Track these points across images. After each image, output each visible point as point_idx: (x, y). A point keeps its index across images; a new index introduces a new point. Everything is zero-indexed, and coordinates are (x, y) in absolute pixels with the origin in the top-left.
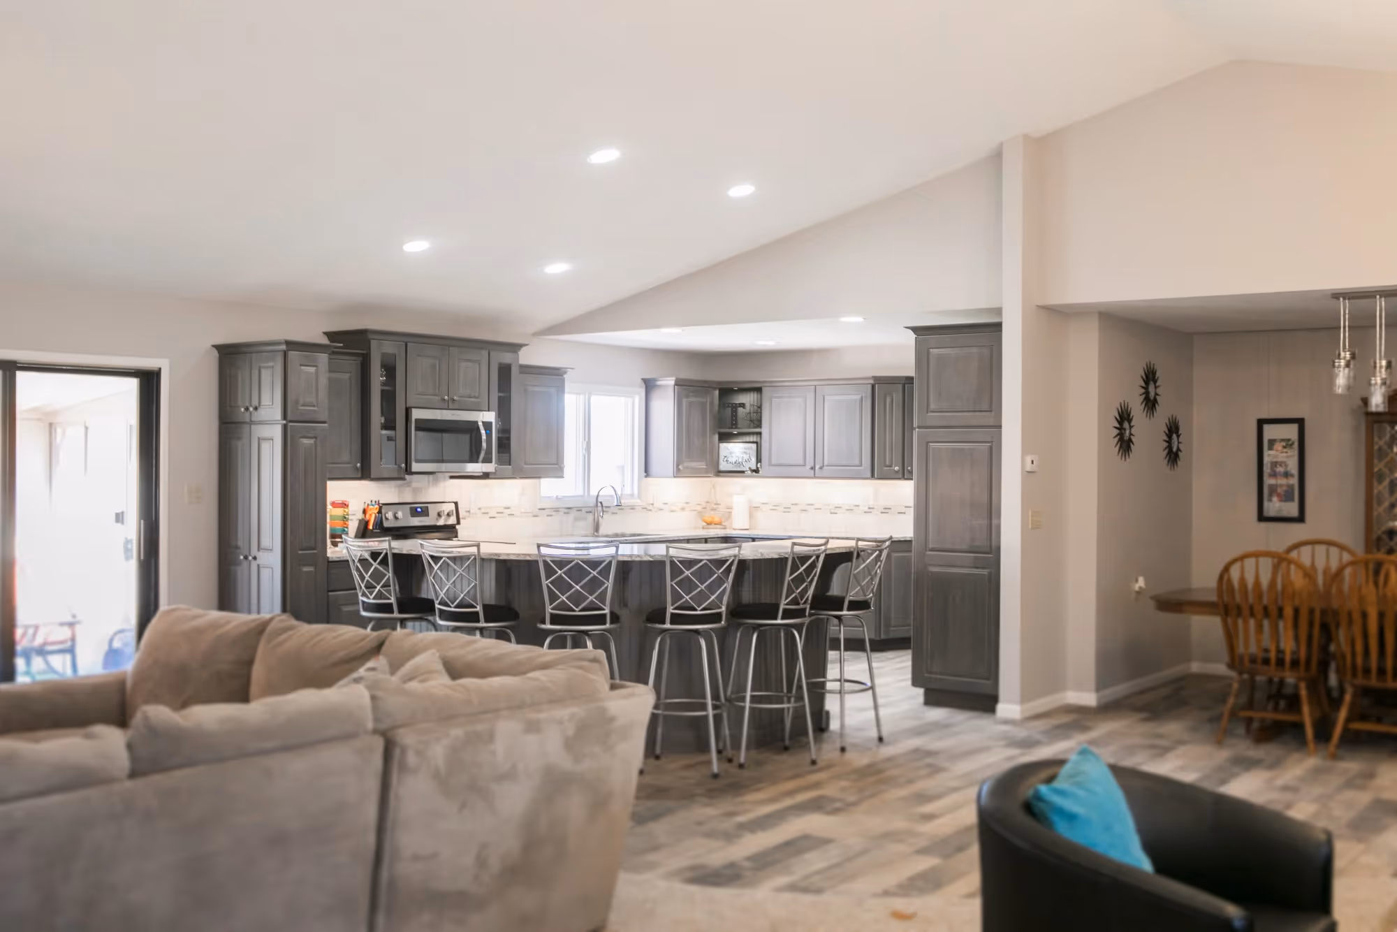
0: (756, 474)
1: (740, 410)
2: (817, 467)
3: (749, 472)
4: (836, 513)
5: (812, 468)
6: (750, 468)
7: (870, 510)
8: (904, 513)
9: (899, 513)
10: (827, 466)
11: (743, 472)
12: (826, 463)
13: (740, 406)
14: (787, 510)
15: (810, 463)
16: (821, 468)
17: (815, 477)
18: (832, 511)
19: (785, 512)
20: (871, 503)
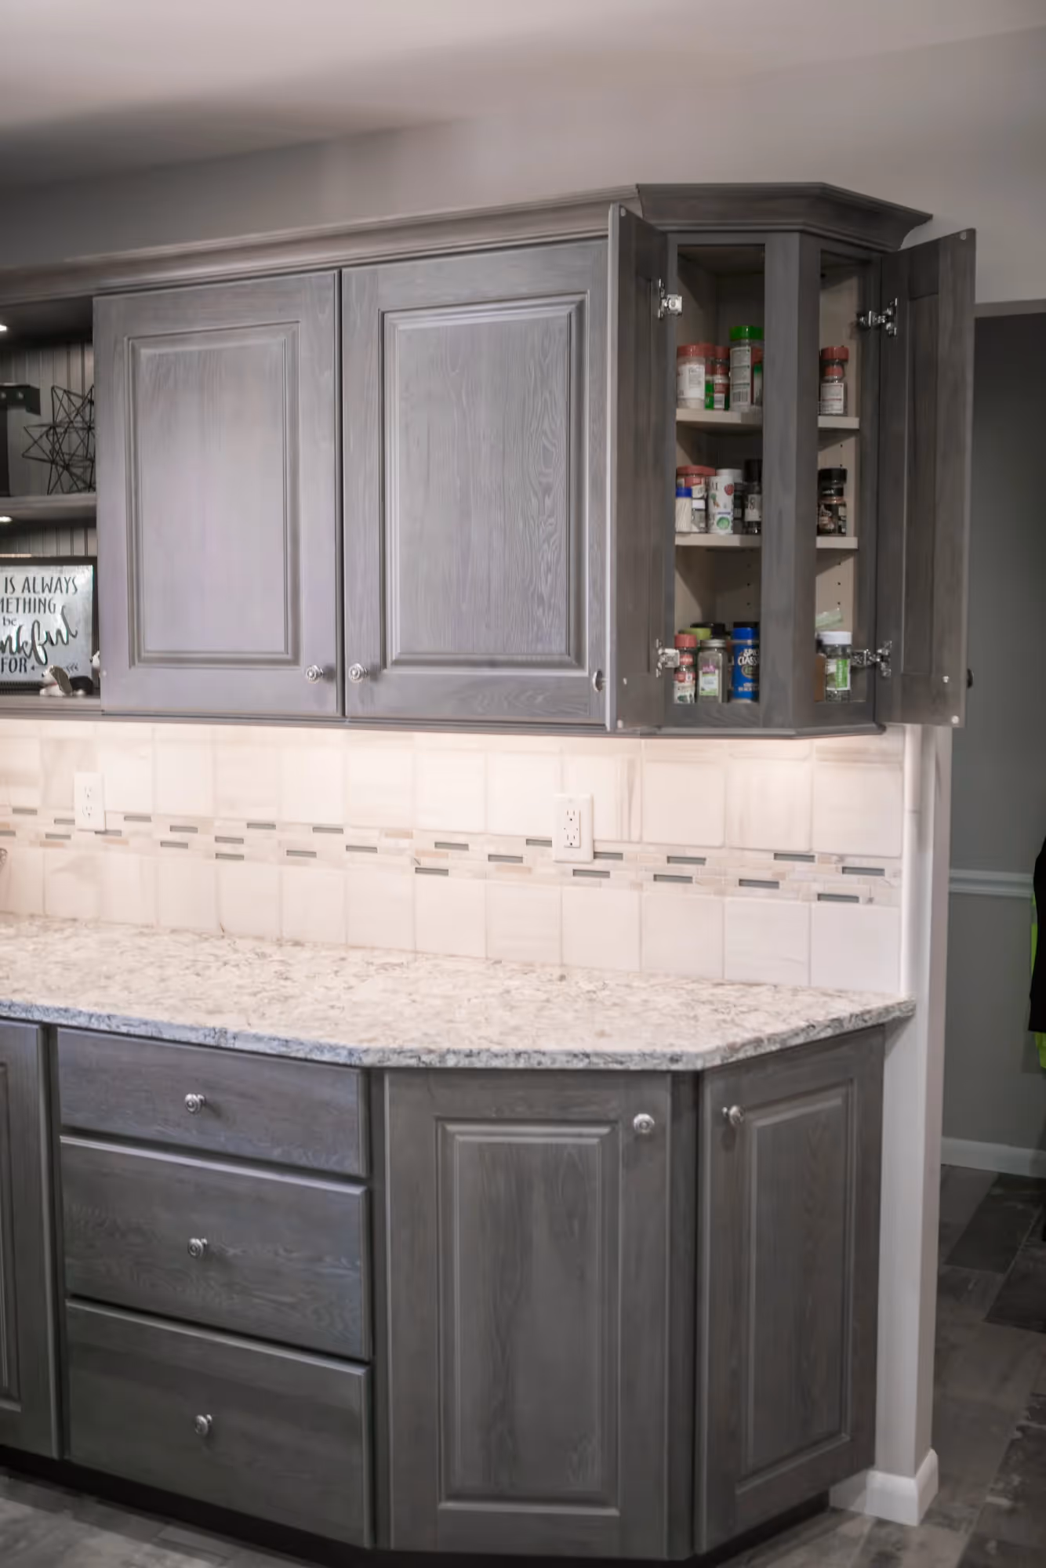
0: (91, 702)
1: (18, 418)
2: (354, 669)
3: (57, 690)
4: (444, 872)
5: (328, 674)
6: (58, 673)
7: (600, 865)
8: (773, 884)
9: (742, 882)
10: (397, 663)
11: (34, 688)
12: (394, 651)
13: (18, 404)
14: (228, 848)
15: (319, 649)
16: (373, 674)
17: (343, 718)
18: (426, 862)
19: (218, 856)
20: (607, 834)
